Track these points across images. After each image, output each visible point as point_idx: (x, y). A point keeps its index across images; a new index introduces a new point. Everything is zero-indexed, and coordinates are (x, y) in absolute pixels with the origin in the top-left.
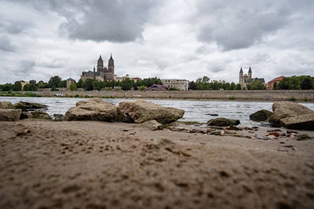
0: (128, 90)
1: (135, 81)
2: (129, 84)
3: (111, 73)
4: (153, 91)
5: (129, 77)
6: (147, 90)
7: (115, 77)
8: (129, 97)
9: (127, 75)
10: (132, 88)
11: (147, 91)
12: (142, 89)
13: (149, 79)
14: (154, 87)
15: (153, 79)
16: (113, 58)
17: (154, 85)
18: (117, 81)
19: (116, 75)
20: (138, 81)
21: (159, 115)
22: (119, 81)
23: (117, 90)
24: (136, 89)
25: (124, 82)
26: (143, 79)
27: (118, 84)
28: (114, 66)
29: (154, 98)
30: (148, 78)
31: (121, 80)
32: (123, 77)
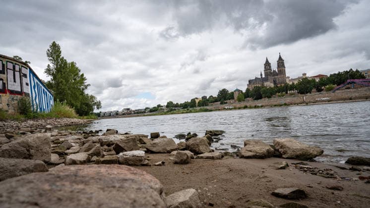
0: (307, 93)
1: (317, 80)
2: (308, 85)
3: (282, 76)
4: (348, 90)
5: (307, 76)
6: (338, 89)
7: (287, 80)
8: (310, 102)
9: (305, 74)
10: (314, 90)
11: (338, 91)
12: (329, 90)
13: (339, 74)
14: (350, 83)
15: (347, 72)
17: (349, 81)
18: (291, 83)
19: (289, 77)
20: (321, 79)
22: (293, 83)
23: (293, 94)
24: (319, 90)
25: (300, 84)
26: (329, 76)
27: (292, 87)
28: (285, 67)
29: (351, 99)
30: (337, 73)
31: (296, 82)
32: (299, 78)
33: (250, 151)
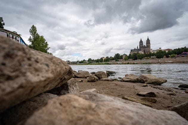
0: (161, 58)
1: (167, 52)
2: (162, 54)
3: (149, 48)
4: (183, 58)
5: (161, 49)
6: (177, 57)
7: (151, 51)
8: (162, 63)
9: (160, 48)
10: (165, 57)
12: (172, 57)
13: (179, 49)
14: (184, 54)
15: (183, 48)
16: (149, 39)
17: (183, 53)
18: (153, 52)
19: (152, 49)
20: (169, 51)
21: (154, 81)
22: (154, 53)
23: (153, 58)
24: (168, 57)
25: (157, 53)
26: (173, 50)
27: (153, 54)
28: (150, 44)
29: (184, 62)
30: (177, 48)
31: (155, 52)
32: (157, 50)
33: (128, 79)
